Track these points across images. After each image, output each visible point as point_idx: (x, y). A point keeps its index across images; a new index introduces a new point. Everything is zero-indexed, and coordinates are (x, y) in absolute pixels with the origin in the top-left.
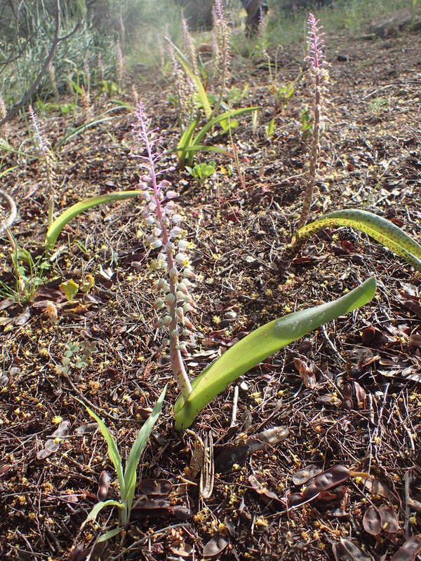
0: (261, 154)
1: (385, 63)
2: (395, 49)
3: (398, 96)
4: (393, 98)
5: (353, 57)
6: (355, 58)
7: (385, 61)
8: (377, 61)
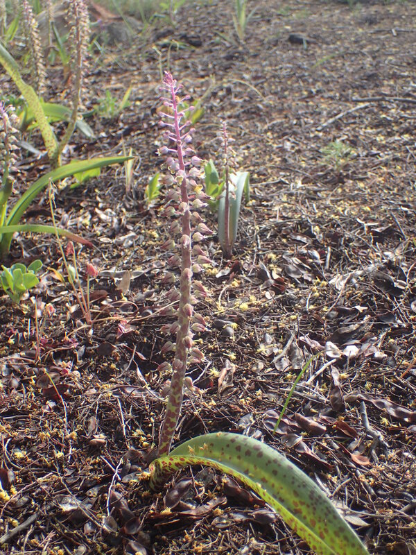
0: (132, 238)
1: (363, 55)
2: (382, 27)
3: (377, 126)
4: (369, 130)
5: (315, 37)
6: (317, 39)
7: (365, 50)
8: (351, 50)
